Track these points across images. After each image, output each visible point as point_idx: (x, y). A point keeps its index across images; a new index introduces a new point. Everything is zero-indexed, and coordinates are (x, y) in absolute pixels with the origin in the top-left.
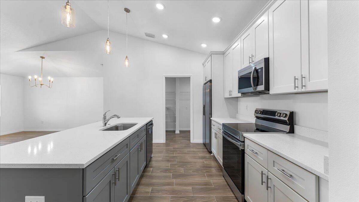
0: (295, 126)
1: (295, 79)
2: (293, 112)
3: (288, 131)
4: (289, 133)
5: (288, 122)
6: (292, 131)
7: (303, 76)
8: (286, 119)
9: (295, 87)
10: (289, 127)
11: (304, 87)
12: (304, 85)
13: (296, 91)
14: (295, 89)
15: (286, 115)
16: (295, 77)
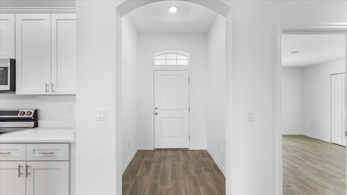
0: (39, 121)
1: (46, 85)
2: (37, 110)
3: (33, 127)
4: (34, 127)
5: (33, 119)
6: (36, 126)
7: (53, 84)
8: (31, 116)
9: (46, 91)
10: (33, 123)
11: (53, 92)
12: (53, 90)
13: (47, 94)
14: (46, 92)
15: (31, 113)
16: (46, 83)
